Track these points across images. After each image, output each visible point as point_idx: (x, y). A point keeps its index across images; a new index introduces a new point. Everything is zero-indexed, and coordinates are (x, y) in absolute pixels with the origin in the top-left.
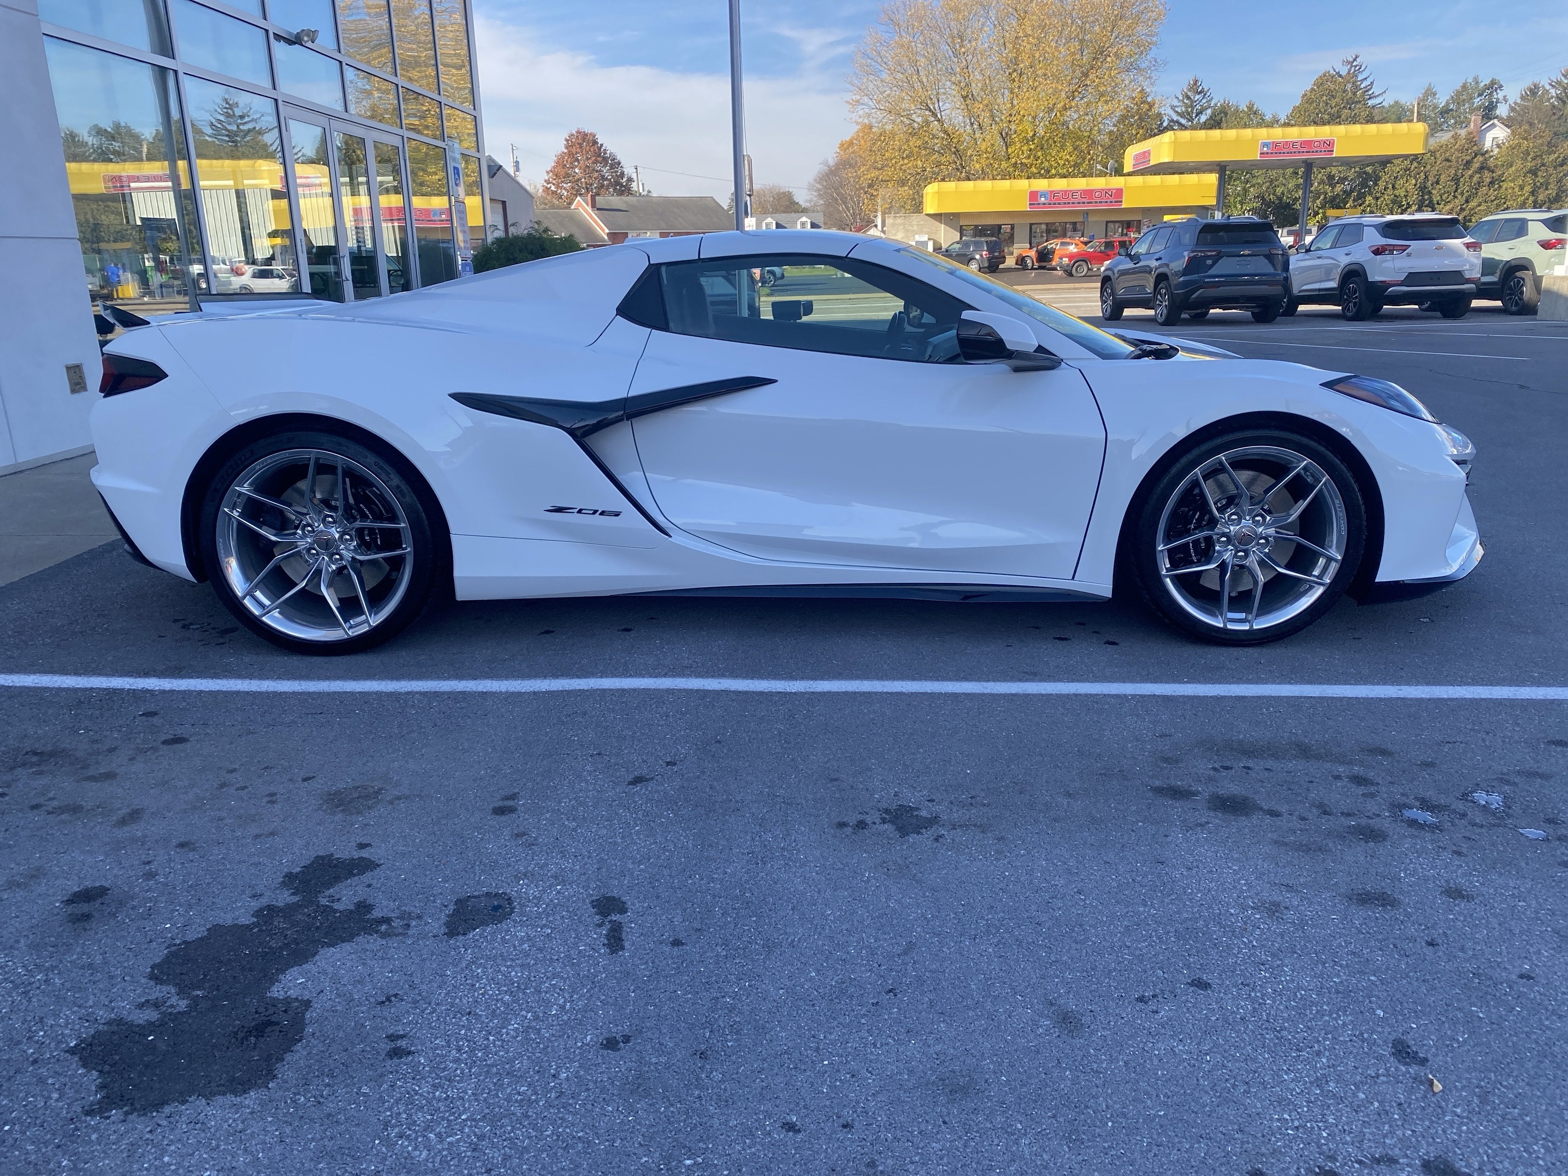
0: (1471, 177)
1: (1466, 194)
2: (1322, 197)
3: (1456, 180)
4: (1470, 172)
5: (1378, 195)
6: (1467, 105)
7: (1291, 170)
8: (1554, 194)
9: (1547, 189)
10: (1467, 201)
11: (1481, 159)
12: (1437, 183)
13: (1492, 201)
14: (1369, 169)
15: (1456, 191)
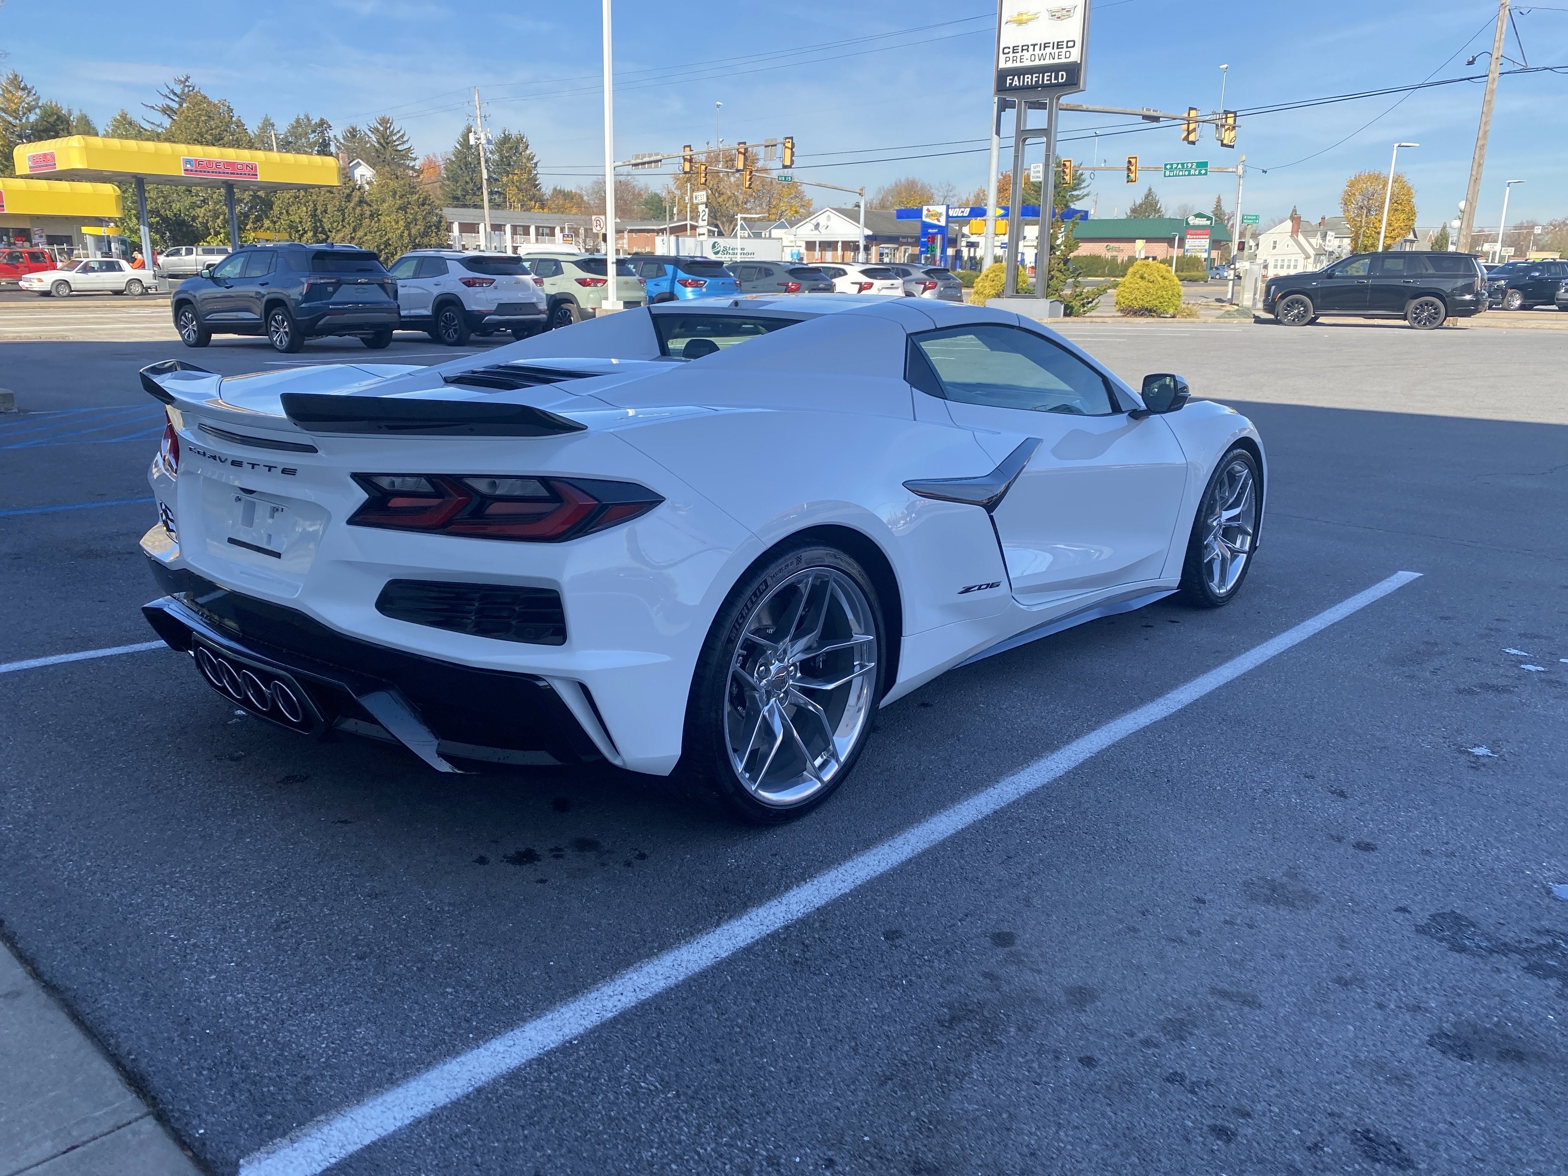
0: (354, 209)
1: (353, 224)
2: (221, 217)
3: (342, 210)
4: (352, 205)
5: (275, 219)
6: (303, 140)
7: (184, 187)
8: (422, 230)
9: (416, 224)
10: (354, 231)
11: (358, 193)
12: (325, 211)
13: (375, 232)
14: (261, 193)
15: (343, 221)
